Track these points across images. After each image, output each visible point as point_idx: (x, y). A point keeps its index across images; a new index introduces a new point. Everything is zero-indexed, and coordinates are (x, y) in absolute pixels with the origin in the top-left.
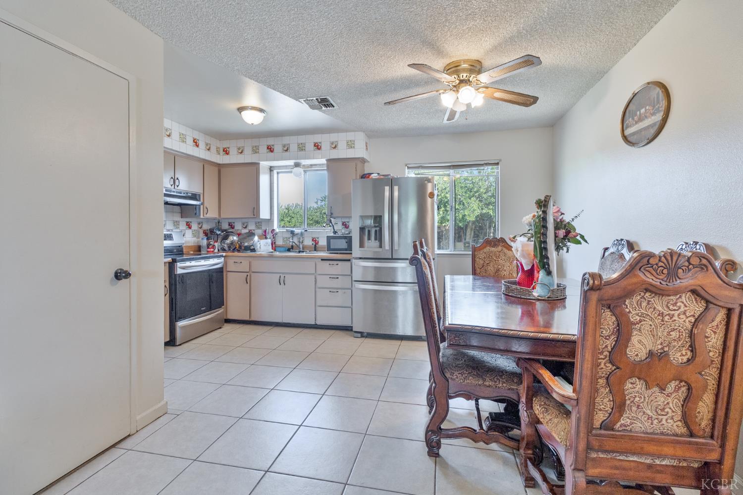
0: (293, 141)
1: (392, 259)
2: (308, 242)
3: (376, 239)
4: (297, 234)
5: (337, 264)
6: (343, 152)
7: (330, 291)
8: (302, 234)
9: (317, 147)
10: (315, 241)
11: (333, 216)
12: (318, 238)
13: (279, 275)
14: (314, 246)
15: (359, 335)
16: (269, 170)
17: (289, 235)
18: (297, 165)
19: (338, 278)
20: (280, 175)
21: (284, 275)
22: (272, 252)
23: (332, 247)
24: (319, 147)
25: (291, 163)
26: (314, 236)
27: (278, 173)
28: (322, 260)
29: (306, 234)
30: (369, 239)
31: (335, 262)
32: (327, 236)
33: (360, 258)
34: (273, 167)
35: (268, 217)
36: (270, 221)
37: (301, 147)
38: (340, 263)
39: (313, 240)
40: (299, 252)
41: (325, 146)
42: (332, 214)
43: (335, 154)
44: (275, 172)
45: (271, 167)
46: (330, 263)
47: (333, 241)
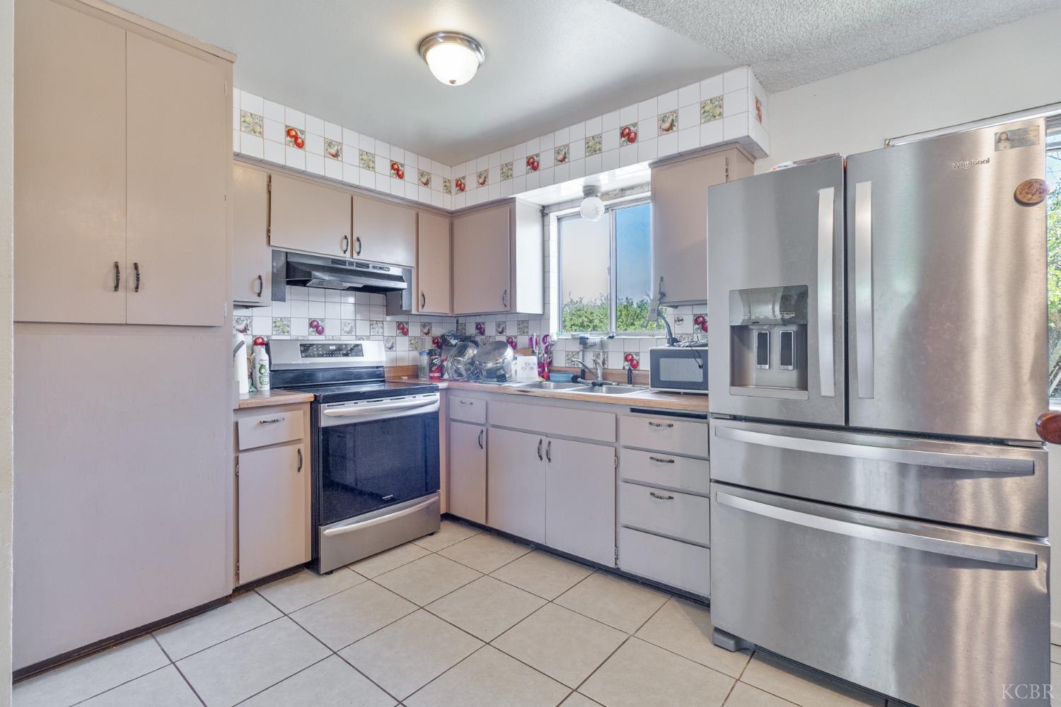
0: (574, 136)
1: (847, 428)
2: (616, 363)
3: (785, 361)
4: (594, 345)
5: (670, 426)
6: (691, 136)
7: (652, 494)
8: (602, 344)
9: (628, 136)
10: (632, 360)
12: (637, 354)
13: (538, 438)
14: (626, 372)
15: (730, 643)
16: (540, 214)
17: (577, 347)
18: (590, 191)
19: (672, 462)
20: (564, 223)
21: (548, 439)
23: (663, 378)
24: (633, 134)
25: (577, 187)
26: (628, 350)
27: (559, 219)
28: (633, 410)
29: (611, 346)
30: (763, 359)
31: (666, 420)
32: (651, 351)
33: (735, 418)
34: (548, 206)
35: (537, 310)
36: (542, 318)
37: (593, 146)
38: (678, 423)
39: (626, 359)
40: (594, 387)
41: (647, 129)
42: (663, 295)
44: (553, 217)
45: (544, 207)
46: (653, 421)
47: (663, 361)
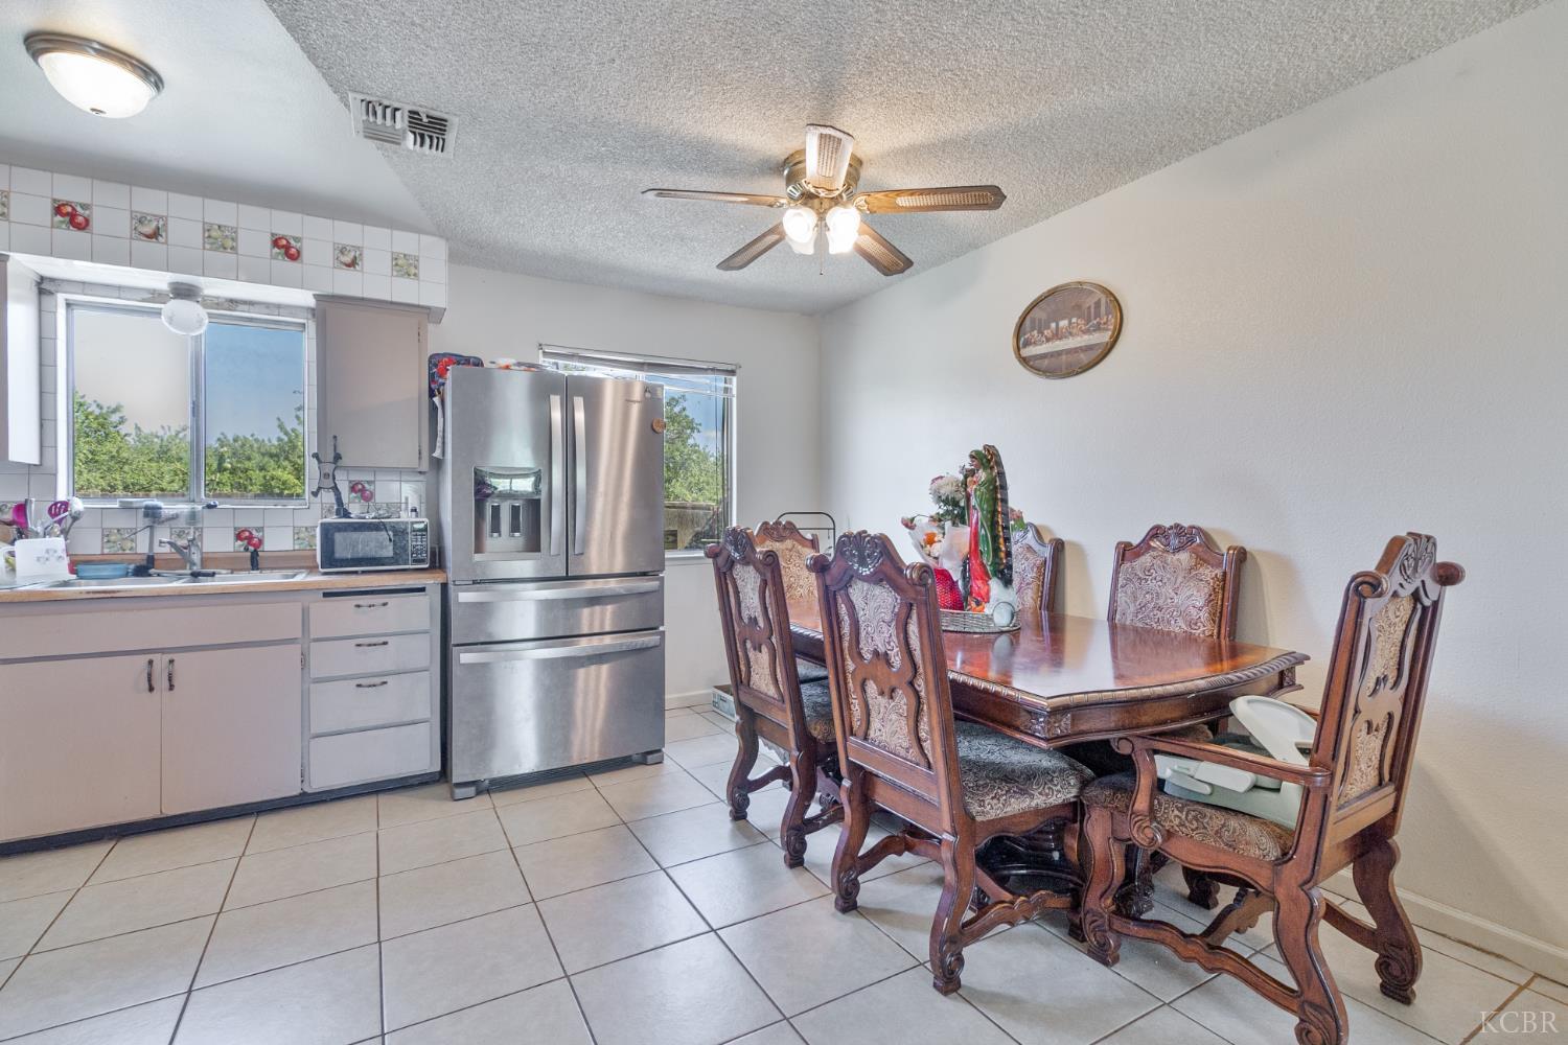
1: (567, 578)
2: (221, 543)
3: (515, 528)
4: (172, 518)
5: (385, 604)
7: (359, 686)
8: (192, 516)
9: (287, 249)
10: (250, 538)
11: (344, 462)
12: (260, 529)
13: (144, 659)
14: (249, 554)
15: (471, 790)
16: (35, 290)
17: (134, 522)
18: (184, 292)
19: (385, 643)
21: (167, 657)
22: (66, 584)
23: (339, 557)
24: (293, 251)
25: (161, 280)
26: (242, 523)
27: (69, 305)
28: (326, 595)
29: (208, 518)
30: (496, 528)
31: (378, 599)
32: (322, 524)
33: (476, 582)
34: (52, 280)
35: (32, 458)
36: (41, 471)
37: (220, 240)
38: (391, 600)
39: (238, 537)
40: (195, 575)
41: (317, 253)
42: (338, 457)
43: (348, 284)
44: (61, 298)
45: (42, 278)
46: (360, 603)
47: (338, 537)
